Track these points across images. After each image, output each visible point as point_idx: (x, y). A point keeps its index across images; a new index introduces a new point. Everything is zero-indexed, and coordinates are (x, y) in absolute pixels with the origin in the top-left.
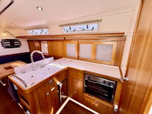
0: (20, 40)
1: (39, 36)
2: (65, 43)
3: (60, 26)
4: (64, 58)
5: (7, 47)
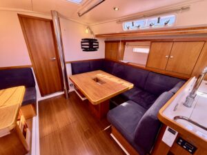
0: (99, 40)
5: (86, 50)
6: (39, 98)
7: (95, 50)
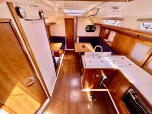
0: (96, 26)
1: (111, 26)
2: (136, 40)
3: (138, 20)
4: (124, 57)
5: (87, 31)
6: (66, 49)
7: (93, 31)
